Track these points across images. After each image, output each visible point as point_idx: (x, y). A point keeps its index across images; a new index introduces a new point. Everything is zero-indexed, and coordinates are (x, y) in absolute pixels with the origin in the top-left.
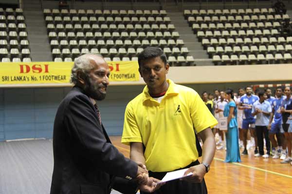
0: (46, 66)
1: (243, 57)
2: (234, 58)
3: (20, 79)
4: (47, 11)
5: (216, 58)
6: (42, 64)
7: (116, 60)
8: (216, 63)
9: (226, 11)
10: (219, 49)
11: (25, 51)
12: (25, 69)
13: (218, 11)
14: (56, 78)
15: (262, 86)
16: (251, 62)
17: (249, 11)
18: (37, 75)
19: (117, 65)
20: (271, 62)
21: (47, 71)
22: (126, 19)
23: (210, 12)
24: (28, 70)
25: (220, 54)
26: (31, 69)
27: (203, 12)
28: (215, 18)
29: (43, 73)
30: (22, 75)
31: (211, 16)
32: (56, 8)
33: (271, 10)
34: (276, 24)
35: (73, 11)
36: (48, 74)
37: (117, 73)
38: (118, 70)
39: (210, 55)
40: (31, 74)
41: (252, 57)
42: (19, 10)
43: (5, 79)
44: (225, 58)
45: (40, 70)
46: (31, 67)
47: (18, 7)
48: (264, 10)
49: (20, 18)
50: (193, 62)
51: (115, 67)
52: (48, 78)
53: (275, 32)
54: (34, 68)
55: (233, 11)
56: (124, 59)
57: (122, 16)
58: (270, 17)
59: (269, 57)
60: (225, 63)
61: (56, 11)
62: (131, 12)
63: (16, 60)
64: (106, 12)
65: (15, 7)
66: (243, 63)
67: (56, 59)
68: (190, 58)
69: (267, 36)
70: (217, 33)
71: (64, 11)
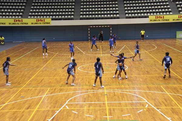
0: (22, 20)
12: (15, 21)
14: (25, 24)
15: (91, 27)
18: (19, 23)
21: (22, 21)
30: (15, 23)
37: (44, 22)
38: (44, 21)
43: (10, 24)
45: (20, 21)
51: (43, 20)
52: (22, 24)
68: (72, 16)
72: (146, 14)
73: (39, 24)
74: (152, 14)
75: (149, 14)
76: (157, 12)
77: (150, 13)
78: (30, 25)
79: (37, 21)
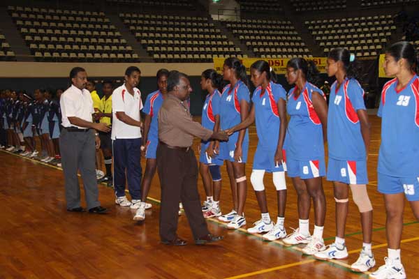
5: (38, 54)
8: (38, 60)
48: (88, 13)
50: (14, 57)
68: (10, 53)
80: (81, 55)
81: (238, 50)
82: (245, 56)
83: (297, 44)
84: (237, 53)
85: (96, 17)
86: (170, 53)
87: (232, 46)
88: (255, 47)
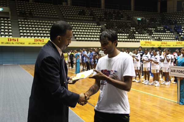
0: (18, 39)
1: (86, 39)
2: (83, 39)
3: (8, 43)
4: (19, 20)
5: (77, 39)
6: (16, 38)
7: (43, 38)
8: (77, 40)
9: (81, 23)
10: (79, 36)
11: (10, 34)
12: (10, 40)
13: (79, 23)
14: (21, 43)
16: (89, 41)
17: (89, 24)
18: (14, 42)
19: (43, 40)
20: (95, 41)
21: (18, 41)
22: (47, 24)
23: (76, 23)
24: (11, 40)
25: (79, 37)
26: (12, 40)
27: (74, 23)
28: (78, 26)
29: (16, 42)
30: (9, 42)
31: (76, 25)
32: (22, 19)
33: (96, 24)
34: (100, 29)
35: (29, 21)
36: (18, 42)
37: (43, 42)
38: (43, 41)
39: (76, 38)
40: (12, 41)
41: (89, 39)
42: (9, 19)
43: (2, 43)
44: (80, 39)
45: (15, 40)
46: (12, 39)
47: (9, 18)
48: (94, 24)
49: (9, 22)
51: (42, 40)
52: (18, 43)
53: (99, 31)
54: (13, 39)
55: (84, 24)
56: (46, 38)
57: (46, 23)
58: (95, 26)
59: (95, 39)
60: (80, 40)
61: (22, 20)
62: (49, 22)
63: (7, 37)
64: (41, 21)
65: (8, 18)
66: (86, 41)
67: (21, 37)
69: (94, 32)
70: (78, 30)
71: (26, 21)
72: (138, 40)
73: (38, 44)
74: (143, 40)
75: (140, 40)
76: (146, 39)
77: (142, 39)
78: (26, 45)
79: (35, 41)
80: (92, 39)
81: (149, 38)
82: (152, 40)
83: (172, 36)
84: (148, 39)
85: (92, 25)
86: (123, 38)
87: (146, 36)
88: (155, 37)
